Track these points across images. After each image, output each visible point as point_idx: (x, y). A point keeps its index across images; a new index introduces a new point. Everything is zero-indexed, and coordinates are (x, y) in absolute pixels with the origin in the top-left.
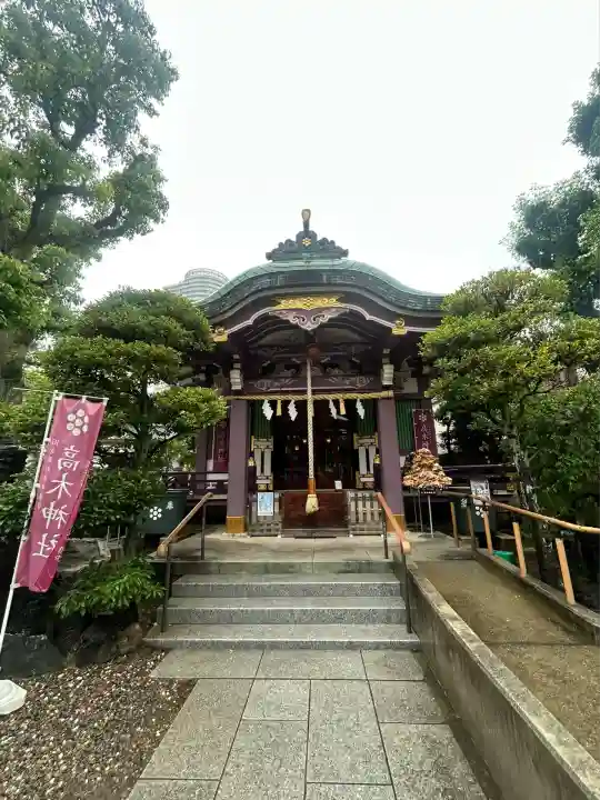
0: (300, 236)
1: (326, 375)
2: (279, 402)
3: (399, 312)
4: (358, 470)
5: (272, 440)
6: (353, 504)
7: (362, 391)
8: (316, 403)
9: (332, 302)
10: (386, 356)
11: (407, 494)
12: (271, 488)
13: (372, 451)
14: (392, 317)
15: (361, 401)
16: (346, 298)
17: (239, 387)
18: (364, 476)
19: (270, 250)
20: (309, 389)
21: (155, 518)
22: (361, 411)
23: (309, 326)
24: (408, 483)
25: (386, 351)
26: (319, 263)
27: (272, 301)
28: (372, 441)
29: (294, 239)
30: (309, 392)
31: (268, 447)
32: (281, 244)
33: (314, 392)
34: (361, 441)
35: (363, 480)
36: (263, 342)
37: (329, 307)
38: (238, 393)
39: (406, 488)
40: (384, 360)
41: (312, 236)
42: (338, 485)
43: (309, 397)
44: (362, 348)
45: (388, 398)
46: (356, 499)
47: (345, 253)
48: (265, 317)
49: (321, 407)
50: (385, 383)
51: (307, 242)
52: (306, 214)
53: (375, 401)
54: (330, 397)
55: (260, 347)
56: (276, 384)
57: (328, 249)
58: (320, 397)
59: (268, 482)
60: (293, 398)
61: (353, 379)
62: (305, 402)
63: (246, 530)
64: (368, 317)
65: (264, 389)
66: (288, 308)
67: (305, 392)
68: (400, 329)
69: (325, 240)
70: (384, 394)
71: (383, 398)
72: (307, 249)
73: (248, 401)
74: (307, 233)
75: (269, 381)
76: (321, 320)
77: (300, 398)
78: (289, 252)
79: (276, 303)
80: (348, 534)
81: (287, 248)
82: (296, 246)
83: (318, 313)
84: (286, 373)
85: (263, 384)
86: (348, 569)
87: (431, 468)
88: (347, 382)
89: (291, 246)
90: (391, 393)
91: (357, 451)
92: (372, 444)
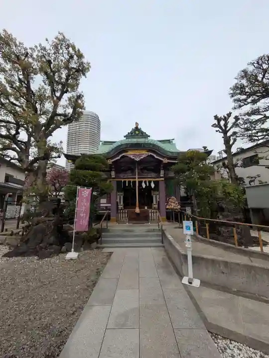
0: (135, 130)
1: (143, 173)
2: (127, 181)
4: (153, 203)
5: (123, 192)
7: (154, 178)
8: (139, 182)
9: (144, 152)
10: (162, 167)
11: (167, 211)
13: (158, 196)
14: (163, 157)
15: (154, 182)
16: (149, 151)
17: (114, 177)
18: (154, 205)
19: (125, 135)
20: (137, 177)
22: (153, 185)
23: (138, 159)
24: (167, 207)
26: (141, 140)
30: (137, 178)
31: (122, 195)
32: (129, 133)
33: (138, 178)
34: (154, 193)
37: (144, 154)
38: (113, 178)
39: (167, 209)
40: (161, 169)
41: (139, 130)
42: (146, 208)
43: (137, 180)
45: (162, 181)
46: (151, 213)
47: (149, 136)
48: (124, 156)
49: (140, 183)
50: (161, 176)
51: (137, 132)
53: (158, 181)
54: (144, 180)
56: (126, 175)
57: (143, 135)
58: (139, 180)
59: (122, 206)
60: (132, 180)
61: (151, 174)
62: (135, 182)
63: (117, 222)
64: (156, 157)
65: (122, 177)
66: (131, 154)
67: (135, 178)
68: (165, 161)
72: (137, 135)
73: (117, 181)
74: (137, 129)
75: (124, 174)
76: (141, 157)
77: (134, 180)
78: (132, 136)
79: (127, 152)
80: (148, 223)
81: (130, 134)
82: (134, 134)
83: (140, 155)
84: (130, 171)
85: (122, 175)
86: (149, 231)
87: (174, 203)
88: (149, 175)
89: (132, 133)
90: (163, 179)
91: (153, 196)
92: (158, 194)
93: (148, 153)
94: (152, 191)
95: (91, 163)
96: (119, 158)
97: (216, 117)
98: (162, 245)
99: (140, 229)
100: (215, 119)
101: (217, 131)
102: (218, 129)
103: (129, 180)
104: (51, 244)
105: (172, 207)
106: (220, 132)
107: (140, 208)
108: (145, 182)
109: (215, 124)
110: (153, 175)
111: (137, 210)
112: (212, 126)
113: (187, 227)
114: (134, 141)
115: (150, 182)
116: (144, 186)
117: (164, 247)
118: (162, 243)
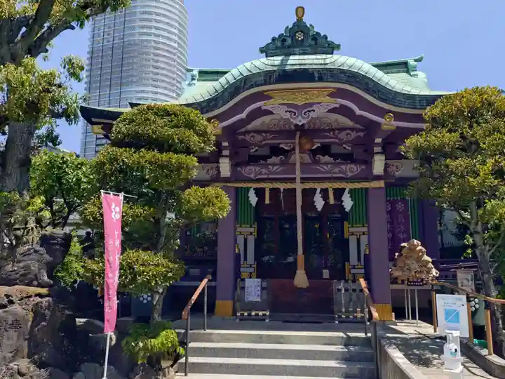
0: (292, 31)
1: (317, 162)
2: (268, 191)
3: (389, 108)
4: (349, 261)
5: (255, 226)
7: (352, 180)
8: (304, 191)
9: (323, 97)
10: (378, 144)
12: (254, 275)
13: (364, 239)
14: (382, 112)
15: (351, 192)
16: (337, 93)
17: (228, 175)
18: (354, 267)
21: (145, 301)
22: (348, 203)
25: (378, 141)
26: (313, 60)
27: (264, 96)
28: (365, 229)
29: (286, 33)
30: (298, 180)
31: (251, 233)
32: (274, 39)
33: (303, 180)
34: (351, 230)
35: (353, 271)
36: (250, 127)
37: (321, 102)
38: (226, 180)
40: (375, 150)
41: (305, 30)
42: (326, 273)
43: (299, 187)
45: (379, 189)
50: (376, 173)
51: (300, 36)
52: (300, 11)
53: (366, 191)
54: (319, 187)
55: (248, 132)
56: (264, 171)
57: (322, 45)
58: (306, 186)
59: (251, 270)
60: (282, 186)
61: (343, 167)
64: (358, 112)
65: (252, 176)
66: (278, 103)
68: (388, 123)
69: (317, 34)
70: (373, 183)
71: (374, 189)
72: (300, 43)
73: (237, 189)
74: (300, 26)
75: (257, 169)
76: (312, 115)
77: (289, 186)
78: (283, 47)
79: (269, 98)
80: (334, 319)
81: (279, 44)
82: (289, 41)
83: (307, 107)
84: (274, 159)
85: (251, 171)
87: (418, 260)
88: (337, 170)
89: (284, 40)
90: (382, 184)
91: (348, 240)
92: (364, 234)
93: (332, 100)
94: (346, 224)
95: (162, 128)
96: (243, 115)
103: (273, 185)
105: (411, 273)
107: (312, 274)
108: (325, 193)
110: (352, 169)
111: (301, 279)
113: (448, 313)
114: (292, 62)
115: (339, 193)
116: (319, 203)
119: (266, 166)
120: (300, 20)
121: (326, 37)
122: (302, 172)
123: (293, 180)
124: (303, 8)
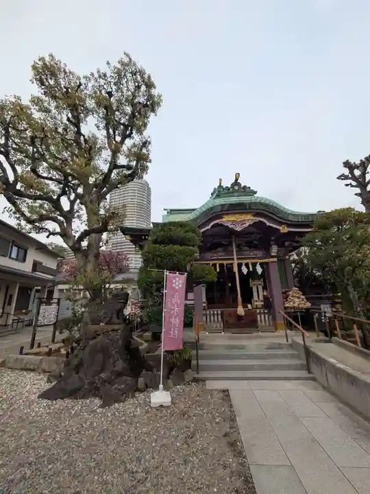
0: (233, 185)
1: (242, 250)
2: (218, 265)
3: (284, 221)
4: (253, 298)
6: (258, 316)
7: (259, 258)
8: (238, 264)
9: (249, 217)
10: (273, 241)
12: (206, 308)
14: (281, 224)
15: (260, 264)
16: (257, 215)
18: (256, 301)
20: (235, 257)
22: (259, 270)
23: (238, 229)
24: (287, 305)
25: (273, 238)
26: (245, 199)
27: (220, 217)
28: (260, 282)
29: (230, 186)
30: (235, 260)
33: (237, 259)
34: (254, 283)
35: (256, 303)
37: (249, 219)
39: (286, 308)
40: (272, 243)
41: (239, 184)
43: (235, 262)
44: (258, 236)
45: (274, 262)
46: (260, 313)
47: (255, 193)
48: (217, 225)
49: (240, 265)
50: (273, 254)
51: (236, 188)
52: (237, 176)
53: (267, 263)
54: (244, 262)
56: (215, 255)
57: (247, 191)
58: (240, 261)
60: (225, 262)
61: (255, 252)
62: (232, 265)
63: (205, 330)
64: (268, 224)
65: (209, 258)
66: (227, 220)
68: (284, 229)
69: (245, 186)
70: (271, 260)
71: (272, 262)
72: (237, 191)
74: (236, 183)
75: (212, 254)
76: (244, 225)
77: (231, 262)
78: (229, 193)
79: (222, 218)
80: (258, 331)
82: (231, 190)
83: (243, 222)
84: (219, 249)
85: (208, 255)
86: (271, 347)
87: (299, 298)
88: (252, 254)
90: (275, 259)
91: (252, 288)
92: (260, 284)
93: (254, 218)
94: (250, 280)
96: (209, 227)
97: (347, 164)
98: (311, 375)
99: (253, 343)
100: (345, 166)
101: (347, 185)
102: (348, 182)
103: (221, 262)
104: (119, 374)
105: (296, 305)
106: (352, 186)
107: (245, 306)
108: (247, 265)
109: (343, 175)
110: (260, 253)
111: (241, 311)
112: (338, 178)
114: (234, 200)
115: (254, 265)
116: (245, 270)
117: (314, 379)
118: (309, 372)
119: (216, 253)
120: (236, 180)
121: (249, 188)
122: (237, 256)
123: (233, 259)
124: (239, 174)
